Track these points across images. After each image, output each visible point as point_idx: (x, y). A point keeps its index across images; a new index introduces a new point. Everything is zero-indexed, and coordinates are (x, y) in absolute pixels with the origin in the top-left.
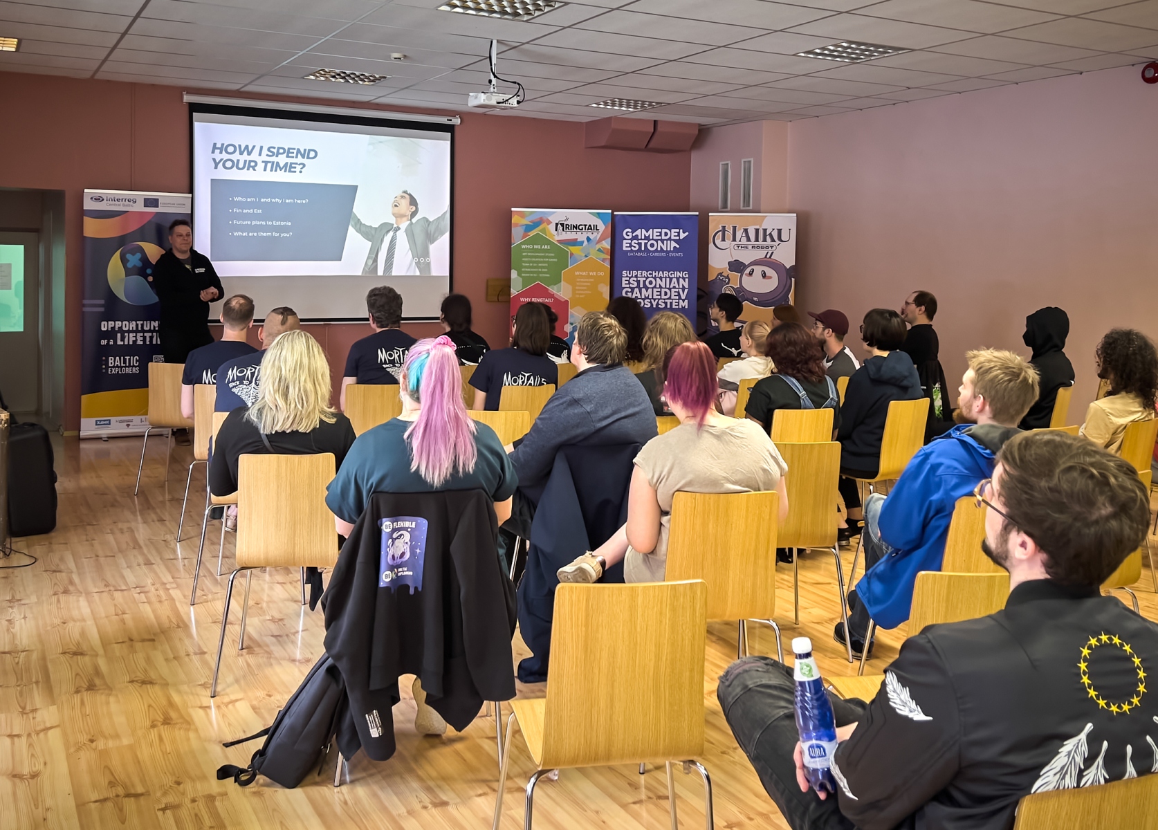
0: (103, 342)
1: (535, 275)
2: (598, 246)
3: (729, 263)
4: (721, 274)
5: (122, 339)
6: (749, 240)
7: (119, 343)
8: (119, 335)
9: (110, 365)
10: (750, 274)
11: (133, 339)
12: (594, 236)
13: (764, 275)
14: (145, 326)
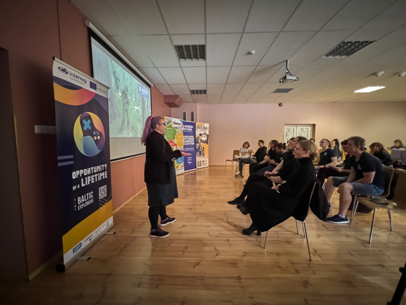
0: (74, 188)
1: (170, 137)
2: (181, 129)
3: (199, 134)
4: (198, 136)
5: (84, 183)
6: (202, 129)
7: (83, 185)
8: (82, 179)
9: (79, 203)
10: (203, 136)
11: (89, 180)
12: (180, 126)
13: (205, 137)
14: (94, 170)
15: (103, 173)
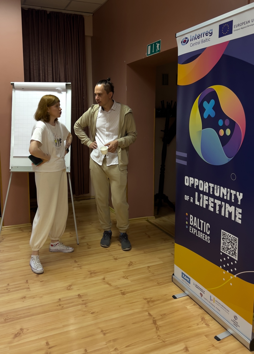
0: (187, 198)
5: (199, 201)
7: (197, 203)
8: (197, 193)
9: (191, 224)
11: (206, 202)
14: (215, 191)
15: (233, 207)
